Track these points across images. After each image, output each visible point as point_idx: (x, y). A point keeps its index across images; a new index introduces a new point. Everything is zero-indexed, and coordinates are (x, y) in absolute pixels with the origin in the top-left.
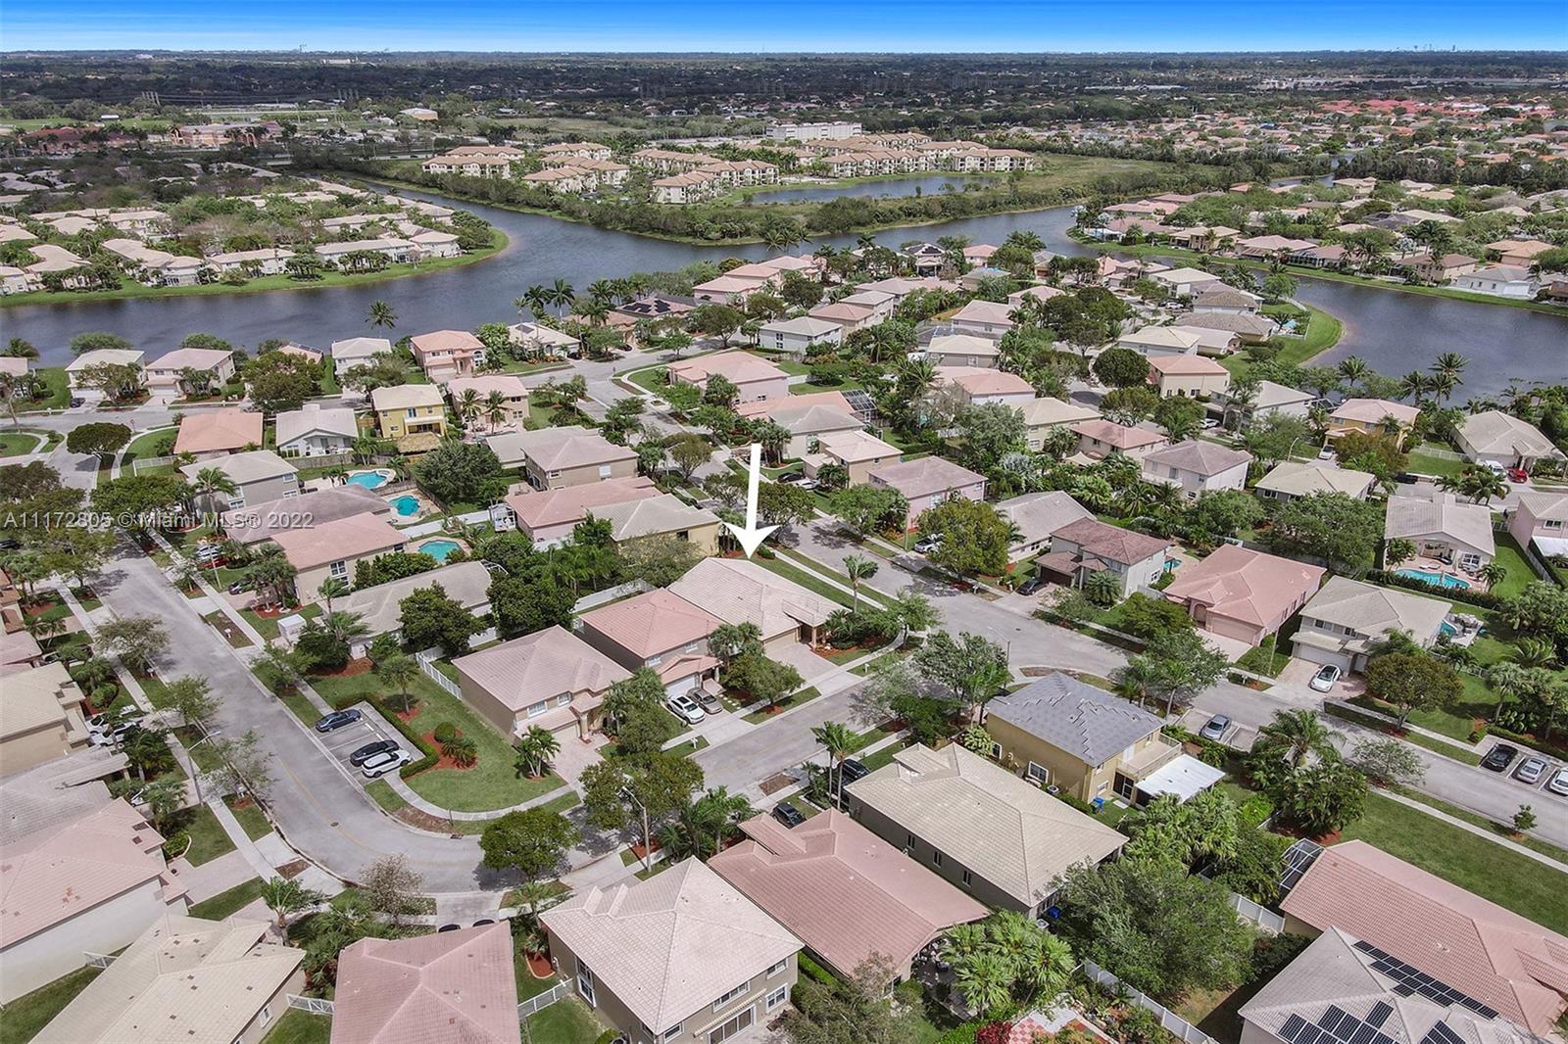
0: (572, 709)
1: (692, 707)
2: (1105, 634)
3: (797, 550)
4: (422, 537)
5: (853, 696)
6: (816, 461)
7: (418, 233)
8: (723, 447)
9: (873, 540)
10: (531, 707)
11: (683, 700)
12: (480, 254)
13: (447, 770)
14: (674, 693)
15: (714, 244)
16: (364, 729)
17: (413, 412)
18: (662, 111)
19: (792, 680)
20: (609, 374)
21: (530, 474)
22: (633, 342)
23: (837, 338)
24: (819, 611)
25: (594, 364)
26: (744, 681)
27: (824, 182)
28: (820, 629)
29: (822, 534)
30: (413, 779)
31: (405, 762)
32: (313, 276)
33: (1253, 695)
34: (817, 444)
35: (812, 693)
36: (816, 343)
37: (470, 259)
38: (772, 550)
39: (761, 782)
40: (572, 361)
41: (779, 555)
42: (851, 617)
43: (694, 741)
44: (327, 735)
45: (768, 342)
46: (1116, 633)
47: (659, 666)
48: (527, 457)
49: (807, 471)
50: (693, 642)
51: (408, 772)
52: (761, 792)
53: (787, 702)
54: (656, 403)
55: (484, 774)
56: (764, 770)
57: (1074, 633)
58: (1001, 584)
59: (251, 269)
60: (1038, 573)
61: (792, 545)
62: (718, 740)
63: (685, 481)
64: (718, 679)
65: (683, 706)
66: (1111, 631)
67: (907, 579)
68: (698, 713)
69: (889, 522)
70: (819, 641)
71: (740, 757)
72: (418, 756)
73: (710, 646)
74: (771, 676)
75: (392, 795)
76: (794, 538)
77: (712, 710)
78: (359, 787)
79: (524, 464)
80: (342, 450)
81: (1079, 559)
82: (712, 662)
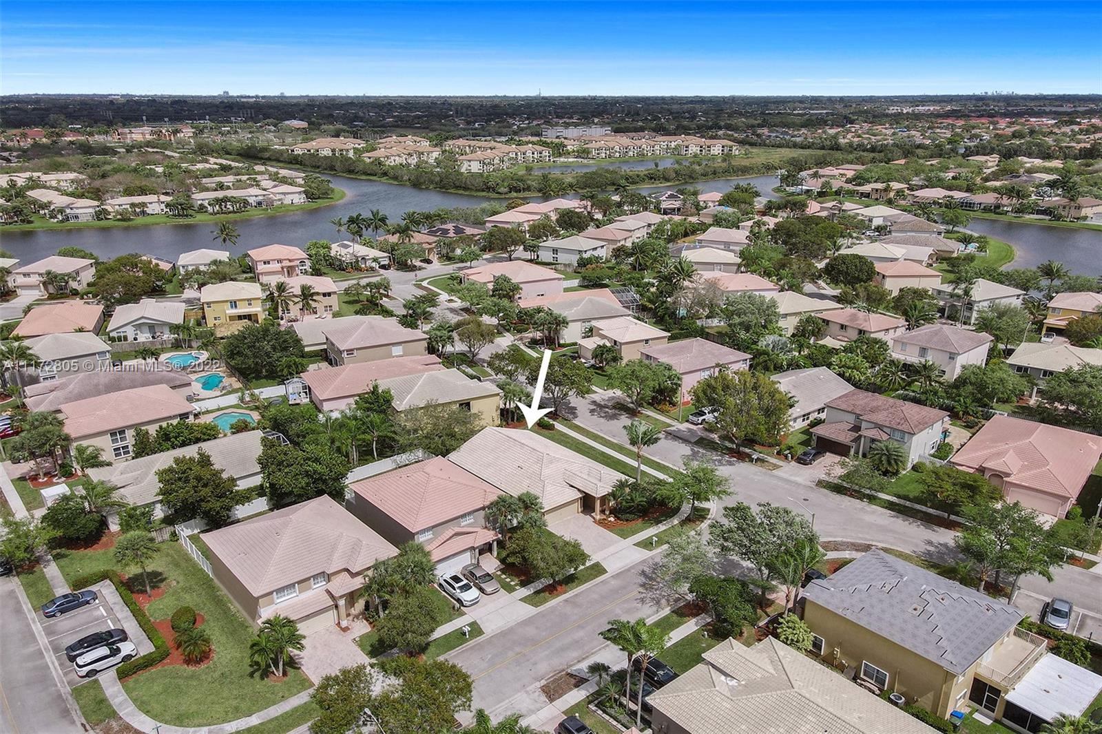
0: (328, 592)
1: (466, 588)
2: (897, 504)
3: (576, 422)
4: (218, 410)
5: (643, 573)
6: (591, 344)
7: (275, 186)
8: (507, 334)
9: (649, 413)
10: (280, 590)
11: (456, 579)
12: (321, 203)
13: (176, 667)
14: (445, 572)
15: (503, 196)
16: (96, 613)
17: (234, 304)
18: (468, 123)
19: (575, 554)
20: (412, 280)
21: (329, 356)
22: (434, 257)
23: (603, 253)
24: (603, 481)
25: (400, 273)
26: (523, 557)
27: (585, 161)
28: (604, 499)
29: (598, 408)
30: (131, 681)
31: (129, 657)
32: (187, 216)
33: (1081, 574)
34: (591, 330)
35: (598, 570)
36: (585, 256)
37: (314, 205)
38: (551, 422)
39: (543, 682)
40: (382, 271)
41: (559, 426)
42: (634, 487)
43: (467, 629)
44: (52, 621)
45: (546, 256)
46: (908, 504)
47: (430, 541)
48: (327, 339)
49: (582, 353)
50: (469, 513)
51: (129, 670)
52: (544, 698)
53: (570, 580)
54: (451, 301)
55: (216, 675)
56: (547, 665)
57: (864, 504)
58: (778, 453)
59: (138, 210)
60: (814, 443)
61: (571, 417)
62: (494, 627)
63: (472, 361)
64: (495, 553)
65: (456, 586)
66: (902, 502)
67: (686, 450)
68: (473, 593)
69: (663, 396)
70: (603, 512)
71: (517, 649)
72: (147, 648)
73: (487, 518)
74: (552, 552)
75: (102, 702)
76: (573, 411)
77: (489, 590)
78: (66, 690)
79: (325, 347)
80: (168, 336)
81: (857, 428)
82: (489, 536)
